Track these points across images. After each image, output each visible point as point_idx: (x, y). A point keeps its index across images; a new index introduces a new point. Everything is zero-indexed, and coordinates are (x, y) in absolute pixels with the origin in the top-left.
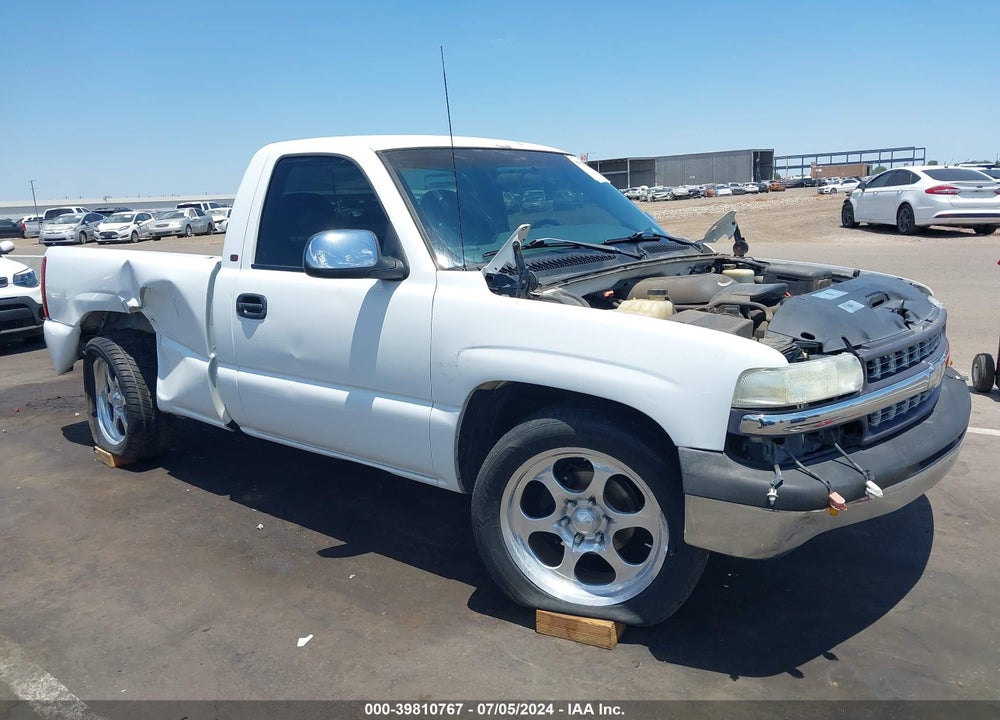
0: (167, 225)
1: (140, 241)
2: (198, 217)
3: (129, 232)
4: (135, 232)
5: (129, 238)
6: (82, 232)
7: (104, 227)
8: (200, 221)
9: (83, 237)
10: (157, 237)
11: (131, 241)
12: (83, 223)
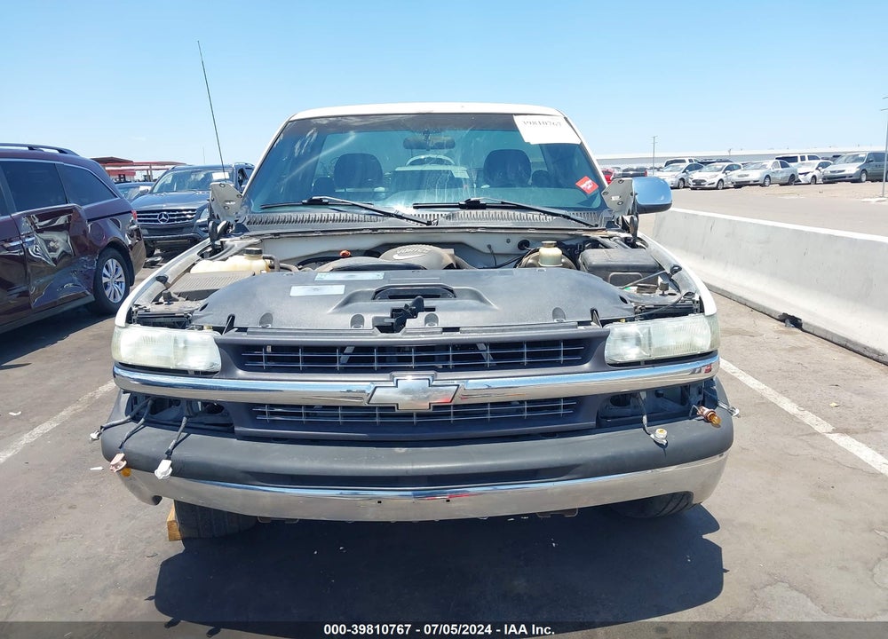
0: (747, 176)
1: (723, 188)
2: (781, 169)
3: (716, 180)
4: (721, 180)
5: (715, 185)
6: (682, 179)
7: (697, 175)
8: (782, 172)
9: (682, 183)
10: (739, 185)
11: (716, 188)
12: (684, 171)
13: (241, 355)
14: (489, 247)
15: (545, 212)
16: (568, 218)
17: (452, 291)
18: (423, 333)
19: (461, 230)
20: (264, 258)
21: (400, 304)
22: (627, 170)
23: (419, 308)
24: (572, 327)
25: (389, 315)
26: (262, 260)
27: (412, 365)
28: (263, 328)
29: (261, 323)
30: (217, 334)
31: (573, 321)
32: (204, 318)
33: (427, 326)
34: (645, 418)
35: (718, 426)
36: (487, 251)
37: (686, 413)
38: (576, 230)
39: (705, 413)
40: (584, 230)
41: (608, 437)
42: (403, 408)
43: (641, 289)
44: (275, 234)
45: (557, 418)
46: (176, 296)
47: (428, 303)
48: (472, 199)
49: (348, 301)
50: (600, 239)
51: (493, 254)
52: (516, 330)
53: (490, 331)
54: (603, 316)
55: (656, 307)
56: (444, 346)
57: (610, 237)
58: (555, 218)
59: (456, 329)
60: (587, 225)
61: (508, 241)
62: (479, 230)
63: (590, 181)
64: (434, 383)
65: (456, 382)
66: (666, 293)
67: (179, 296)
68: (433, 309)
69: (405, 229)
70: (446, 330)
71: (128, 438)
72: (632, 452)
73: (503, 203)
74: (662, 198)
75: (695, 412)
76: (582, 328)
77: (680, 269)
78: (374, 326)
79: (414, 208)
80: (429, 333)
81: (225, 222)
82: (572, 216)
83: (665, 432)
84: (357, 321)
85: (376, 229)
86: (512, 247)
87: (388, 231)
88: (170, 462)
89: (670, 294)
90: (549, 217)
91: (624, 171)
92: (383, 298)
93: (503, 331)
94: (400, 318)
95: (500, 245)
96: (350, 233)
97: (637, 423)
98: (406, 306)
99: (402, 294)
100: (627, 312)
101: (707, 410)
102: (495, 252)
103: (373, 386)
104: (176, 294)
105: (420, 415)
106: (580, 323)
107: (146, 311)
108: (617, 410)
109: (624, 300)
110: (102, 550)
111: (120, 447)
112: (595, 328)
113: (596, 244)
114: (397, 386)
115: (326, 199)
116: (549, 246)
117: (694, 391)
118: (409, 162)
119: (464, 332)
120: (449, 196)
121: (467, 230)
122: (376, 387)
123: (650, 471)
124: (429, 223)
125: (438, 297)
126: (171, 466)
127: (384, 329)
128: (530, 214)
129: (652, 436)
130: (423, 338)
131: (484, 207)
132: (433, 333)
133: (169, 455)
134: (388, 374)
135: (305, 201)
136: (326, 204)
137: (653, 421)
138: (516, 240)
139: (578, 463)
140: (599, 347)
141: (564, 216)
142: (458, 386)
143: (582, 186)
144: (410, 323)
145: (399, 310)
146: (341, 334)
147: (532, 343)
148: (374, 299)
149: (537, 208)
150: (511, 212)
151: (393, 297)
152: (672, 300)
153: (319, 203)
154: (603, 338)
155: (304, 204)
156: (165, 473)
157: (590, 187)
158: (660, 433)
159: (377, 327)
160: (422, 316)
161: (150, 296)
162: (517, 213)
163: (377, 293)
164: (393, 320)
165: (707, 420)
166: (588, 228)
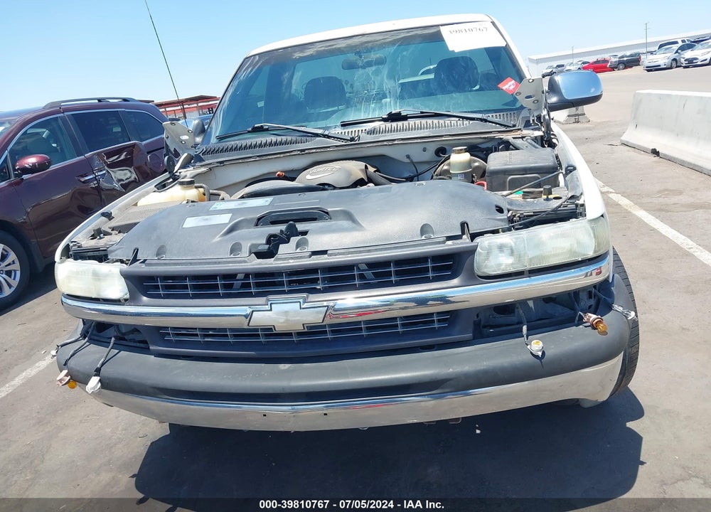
3: (708, 57)
5: (707, 62)
6: (674, 60)
7: (689, 54)
9: (674, 63)
12: (677, 52)
13: (142, 285)
14: (408, 157)
15: (463, 118)
16: (486, 121)
17: (327, 213)
18: (292, 258)
19: (380, 144)
20: (196, 187)
21: (276, 229)
22: (623, 57)
23: (293, 232)
24: (439, 243)
25: (264, 242)
26: (195, 189)
27: (286, 288)
28: (159, 259)
29: (157, 255)
30: (124, 267)
31: (440, 236)
32: (116, 252)
33: (298, 250)
34: (525, 328)
35: (604, 333)
36: (408, 161)
37: (572, 320)
38: (491, 132)
39: (591, 319)
40: (499, 132)
41: (483, 349)
42: (279, 329)
43: (526, 195)
44: (221, 162)
45: (433, 332)
46: (110, 231)
47: (301, 227)
48: (393, 112)
49: (231, 230)
50: (512, 141)
51: (412, 162)
52: (381, 250)
53: (356, 252)
54: (474, 228)
55: (536, 214)
56: (313, 270)
57: (522, 138)
58: (471, 122)
59: (324, 252)
60: (505, 126)
61: (425, 150)
62: (396, 142)
63: (513, 81)
64: (305, 305)
65: (325, 304)
66: (550, 197)
67: (113, 230)
68: (305, 233)
69: (329, 147)
70: (315, 253)
71: (72, 356)
72: (506, 365)
73: (422, 113)
74: (593, 90)
75: (581, 318)
76: (450, 242)
77: (575, 169)
78: (250, 253)
79: (342, 126)
80: (297, 258)
81: (186, 154)
82: (489, 119)
83: (541, 344)
84: (235, 249)
85: (304, 150)
86: (429, 155)
87: (314, 151)
88: (99, 378)
89: (555, 198)
90: (466, 122)
91: (620, 58)
92: (265, 224)
93: (369, 251)
94: (274, 243)
95: (418, 155)
96: (282, 155)
97: (516, 333)
98: (281, 231)
99: (281, 219)
100: (500, 223)
101: (594, 316)
102: (414, 161)
103: (251, 310)
104: (110, 228)
105: (300, 334)
106: (449, 238)
107: (79, 247)
108: (501, 319)
109: (500, 210)
110: (109, 430)
111: (65, 365)
112: (465, 242)
113: (507, 146)
114: (271, 310)
115: (266, 125)
116: (460, 152)
117: (583, 296)
118: (421, 72)
119: (331, 255)
120: (374, 110)
121: (385, 143)
122: (253, 311)
123: (527, 382)
124: (352, 139)
125: (314, 219)
126: (100, 381)
127: (260, 255)
128: (447, 121)
129: (529, 347)
130: (292, 263)
131: (405, 118)
132: (301, 258)
133: (98, 372)
134: (265, 298)
135: (250, 129)
136: (267, 130)
137: (533, 330)
138: (432, 148)
139: (448, 377)
140: (468, 261)
141: (481, 120)
142: (328, 306)
143: (504, 88)
144: (283, 249)
145: (274, 236)
146: (219, 263)
147: (400, 262)
148: (257, 225)
149: (455, 114)
150: (430, 121)
151: (274, 223)
152: (555, 204)
153: (260, 130)
154: (471, 252)
155: (249, 132)
156: (94, 388)
157: (512, 87)
158: (536, 345)
159: (255, 253)
160: (294, 240)
161: (89, 231)
162: (436, 121)
163: (259, 219)
164: (267, 246)
165: (594, 327)
166: (504, 129)
